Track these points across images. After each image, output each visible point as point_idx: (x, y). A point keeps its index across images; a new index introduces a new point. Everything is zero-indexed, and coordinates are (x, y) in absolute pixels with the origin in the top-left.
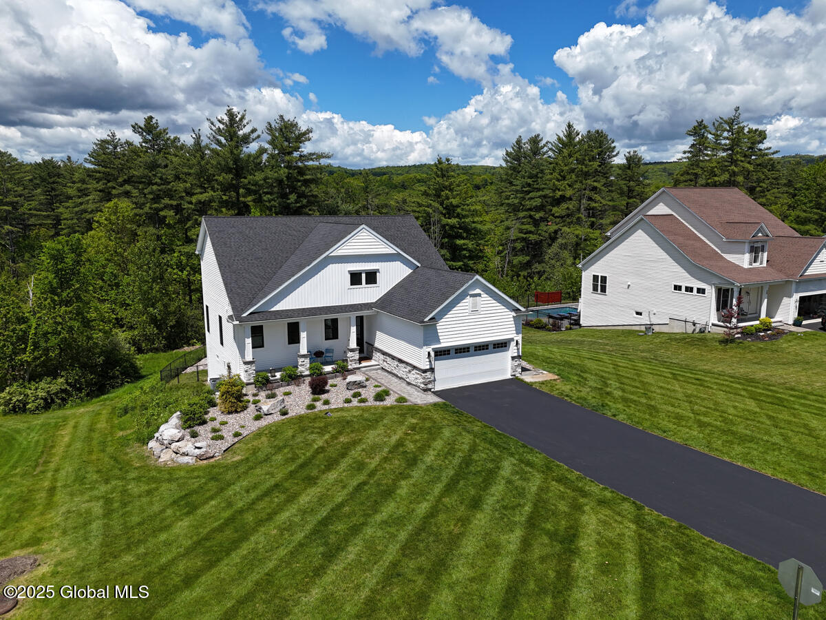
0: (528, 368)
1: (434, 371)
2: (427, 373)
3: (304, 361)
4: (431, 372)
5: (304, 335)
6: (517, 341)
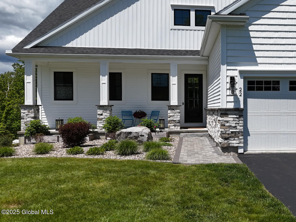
1: (242, 116)
2: (229, 116)
3: (102, 115)
4: (238, 116)
5: (104, 80)
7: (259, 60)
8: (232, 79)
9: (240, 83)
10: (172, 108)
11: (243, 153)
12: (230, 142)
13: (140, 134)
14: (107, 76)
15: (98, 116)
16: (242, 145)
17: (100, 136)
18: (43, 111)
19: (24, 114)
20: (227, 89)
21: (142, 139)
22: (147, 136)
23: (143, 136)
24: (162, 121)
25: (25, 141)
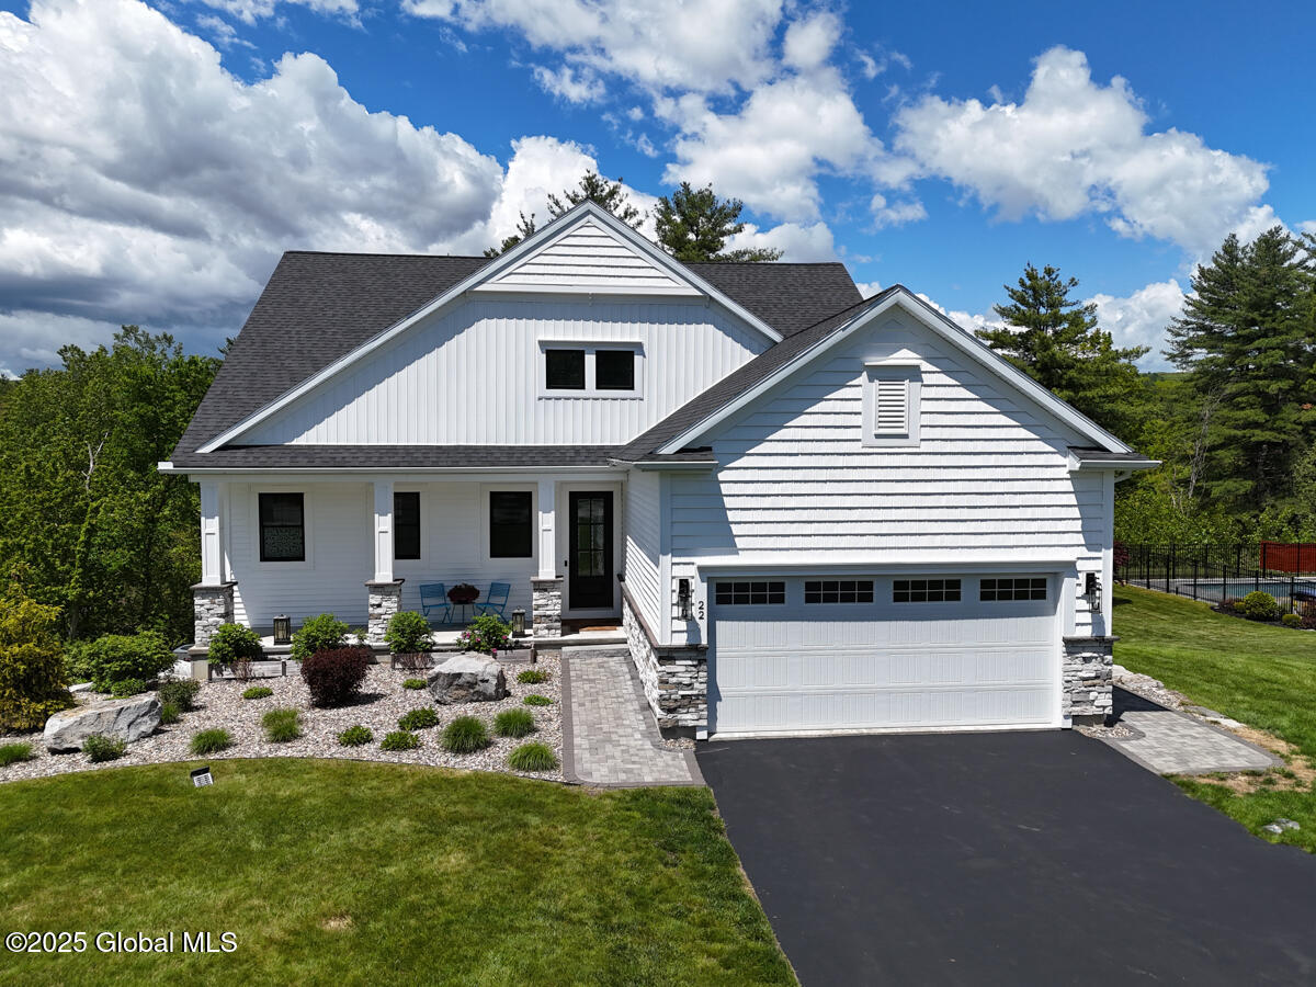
0: (1161, 702)
1: (705, 660)
2: (677, 662)
3: (379, 606)
4: (695, 663)
5: (384, 524)
6: (1091, 578)
7: (740, 543)
8: (684, 585)
9: (700, 592)
10: (542, 587)
11: (707, 740)
12: (679, 716)
13: (480, 678)
14: (390, 515)
15: (371, 609)
16: (704, 723)
17: (377, 657)
18: (240, 600)
19: (202, 608)
20: (673, 605)
21: (486, 689)
22: (495, 682)
23: (487, 681)
24: (519, 618)
25: (210, 674)
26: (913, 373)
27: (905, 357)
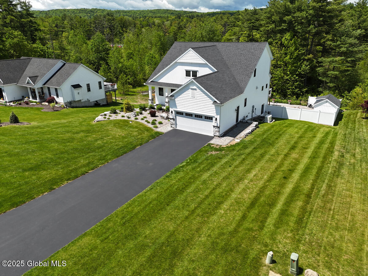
1: (175, 120)
6: (216, 119)
7: (178, 107)
9: (174, 112)
16: (175, 127)
26: (195, 89)
27: (195, 87)
